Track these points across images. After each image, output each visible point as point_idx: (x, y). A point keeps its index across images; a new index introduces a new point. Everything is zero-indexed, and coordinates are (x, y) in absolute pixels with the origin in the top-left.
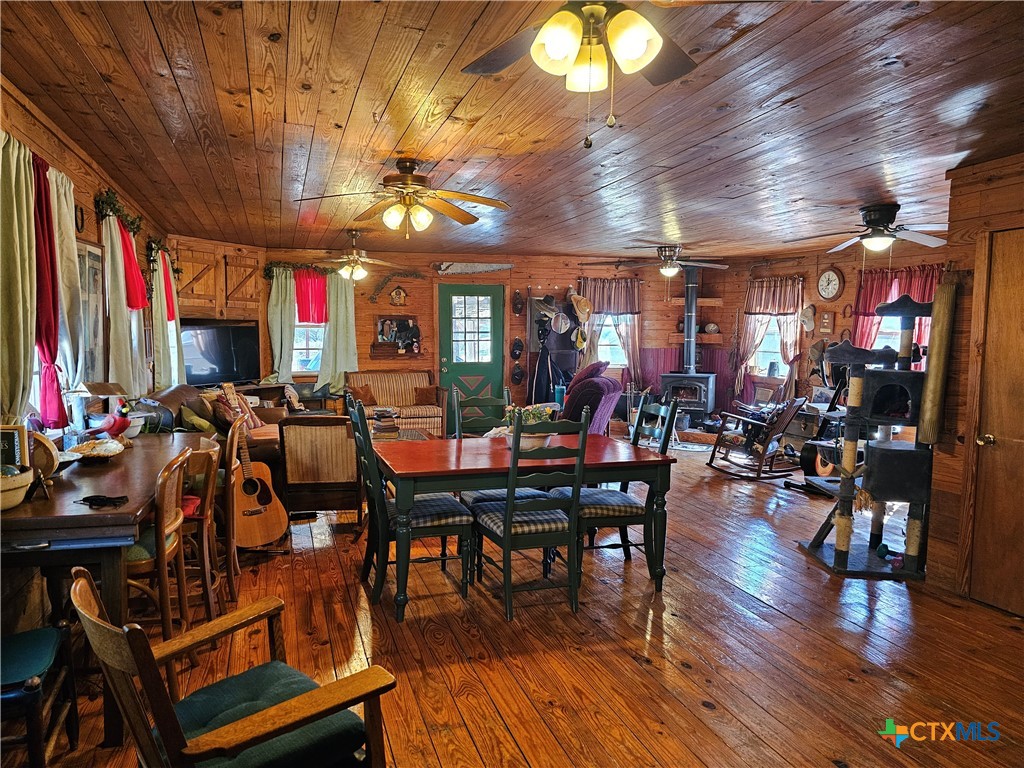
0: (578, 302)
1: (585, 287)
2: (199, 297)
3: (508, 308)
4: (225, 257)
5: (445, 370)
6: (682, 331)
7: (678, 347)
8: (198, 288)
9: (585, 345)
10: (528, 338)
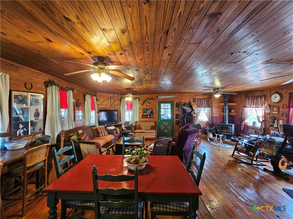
0: (193, 104)
1: (195, 101)
2: (104, 105)
3: (175, 106)
4: (110, 97)
5: (159, 121)
6: (224, 112)
7: (223, 116)
8: (104, 103)
9: (195, 115)
10: (180, 113)
